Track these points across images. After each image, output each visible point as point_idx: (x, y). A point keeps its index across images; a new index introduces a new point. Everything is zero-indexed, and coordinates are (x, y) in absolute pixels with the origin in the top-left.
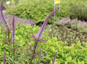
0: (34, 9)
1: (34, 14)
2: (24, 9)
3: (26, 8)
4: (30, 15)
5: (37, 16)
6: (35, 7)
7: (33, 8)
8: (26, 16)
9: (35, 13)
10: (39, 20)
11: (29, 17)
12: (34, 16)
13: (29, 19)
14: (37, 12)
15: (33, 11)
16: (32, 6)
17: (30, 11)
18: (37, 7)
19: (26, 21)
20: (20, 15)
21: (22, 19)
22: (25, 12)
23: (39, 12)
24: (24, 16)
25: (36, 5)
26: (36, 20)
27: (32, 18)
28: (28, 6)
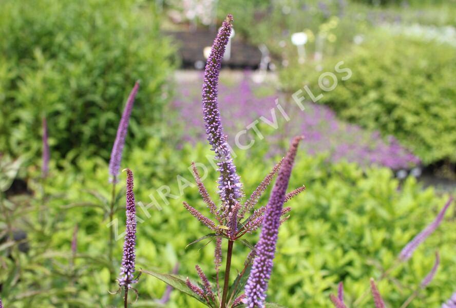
0: (421, 87)
1: (417, 113)
2: (369, 80)
3: (385, 77)
4: (397, 113)
5: (435, 129)
6: (429, 77)
7: (420, 80)
8: (377, 119)
9: (426, 106)
10: (440, 147)
11: (392, 126)
12: (415, 125)
13: (389, 138)
14: (436, 104)
15: (418, 97)
16: (414, 72)
17: (400, 93)
18: (441, 77)
19: (373, 146)
20: (344, 105)
21: (354, 128)
22: (373, 95)
23: (445, 107)
24: (367, 117)
25: (439, 68)
26: (423, 148)
27: (407, 133)
28: (395, 69)
